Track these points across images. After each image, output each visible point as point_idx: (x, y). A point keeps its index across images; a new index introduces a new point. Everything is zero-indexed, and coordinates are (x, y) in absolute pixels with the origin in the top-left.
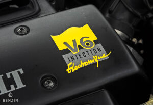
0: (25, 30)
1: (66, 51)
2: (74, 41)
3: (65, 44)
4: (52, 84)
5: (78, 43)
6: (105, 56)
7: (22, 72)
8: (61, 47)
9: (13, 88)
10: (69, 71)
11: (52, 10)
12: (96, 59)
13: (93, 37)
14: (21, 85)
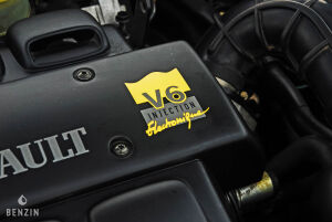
0: (89, 75)
2: (158, 92)
3: (145, 95)
4: (125, 150)
6: (200, 114)
8: (139, 99)
9: (71, 154)
10: (149, 132)
11: (126, 47)
12: (188, 117)
13: (184, 87)
14: (82, 150)
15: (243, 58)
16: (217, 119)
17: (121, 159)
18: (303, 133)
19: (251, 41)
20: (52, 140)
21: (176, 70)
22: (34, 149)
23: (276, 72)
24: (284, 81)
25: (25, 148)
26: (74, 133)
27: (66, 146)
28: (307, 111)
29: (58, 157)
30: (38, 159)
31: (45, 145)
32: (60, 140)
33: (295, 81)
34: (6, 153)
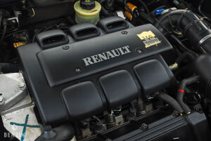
0: (126, 33)
1: (144, 40)
2: (146, 37)
3: (143, 37)
4: (140, 51)
5: (148, 37)
6: (159, 42)
7: (128, 47)
8: (142, 39)
9: (126, 52)
10: (146, 47)
11: (133, 26)
12: (156, 43)
13: (153, 35)
14: (129, 51)
15: (165, 30)
16: (163, 44)
17: (140, 54)
18: (182, 52)
19: (168, 25)
20: (120, 49)
21: (150, 31)
22: (116, 51)
23: (173, 36)
24: (176, 39)
25: (113, 51)
26: (126, 47)
27: (124, 50)
28: (184, 46)
29: (123, 53)
30: (117, 54)
31: (118, 50)
32: (122, 49)
33: (180, 39)
34: (108, 52)
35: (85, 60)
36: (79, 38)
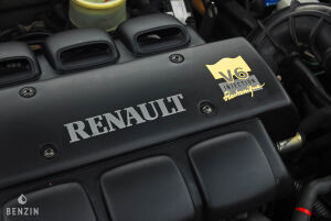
0: (180, 59)
1: (222, 80)
2: (229, 72)
3: (221, 73)
4: (210, 110)
5: (233, 73)
6: (259, 87)
7: (181, 97)
8: (217, 76)
9: (174, 111)
10: (226, 98)
11: (202, 41)
12: (251, 89)
13: (247, 69)
14: (181, 109)
15: (279, 51)
17: (207, 116)
20: (160, 102)
21: (240, 57)
22: (149, 107)
25: (143, 107)
26: (175, 98)
27: (170, 106)
28: (322, 90)
29: (165, 113)
30: (152, 114)
31: (156, 105)
32: (165, 101)
34: (130, 110)
35: (70, 126)
36: (64, 67)
